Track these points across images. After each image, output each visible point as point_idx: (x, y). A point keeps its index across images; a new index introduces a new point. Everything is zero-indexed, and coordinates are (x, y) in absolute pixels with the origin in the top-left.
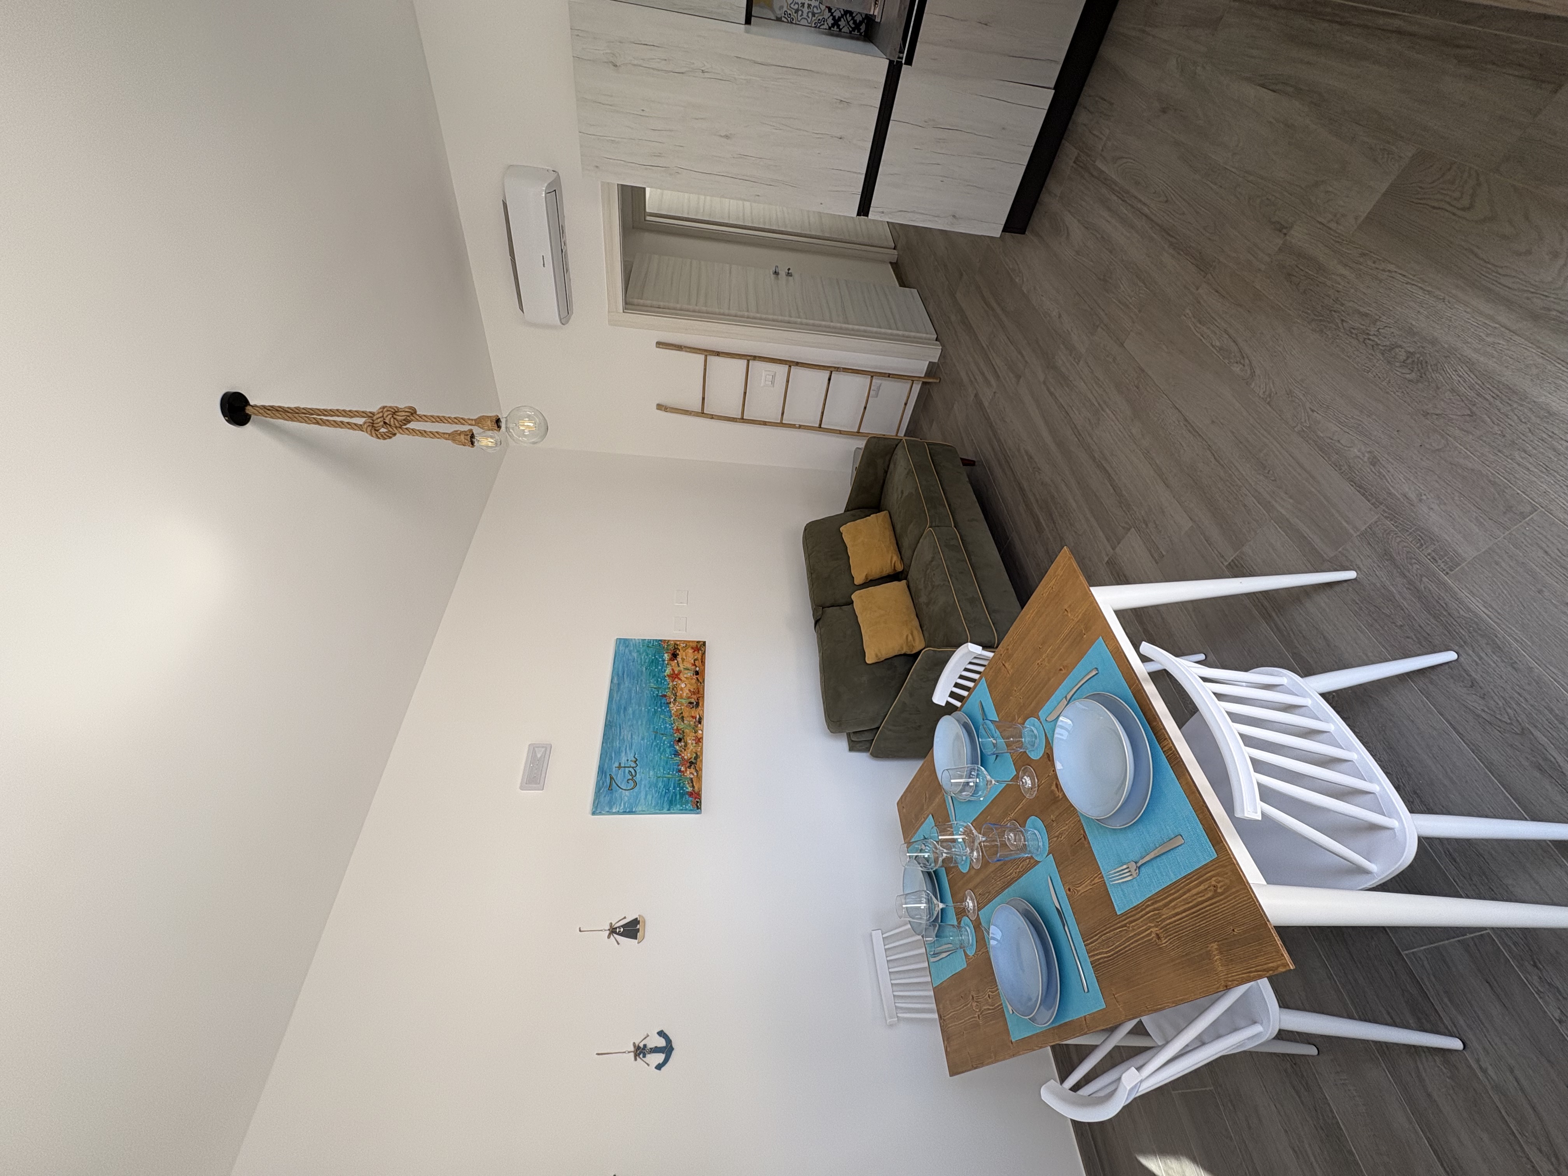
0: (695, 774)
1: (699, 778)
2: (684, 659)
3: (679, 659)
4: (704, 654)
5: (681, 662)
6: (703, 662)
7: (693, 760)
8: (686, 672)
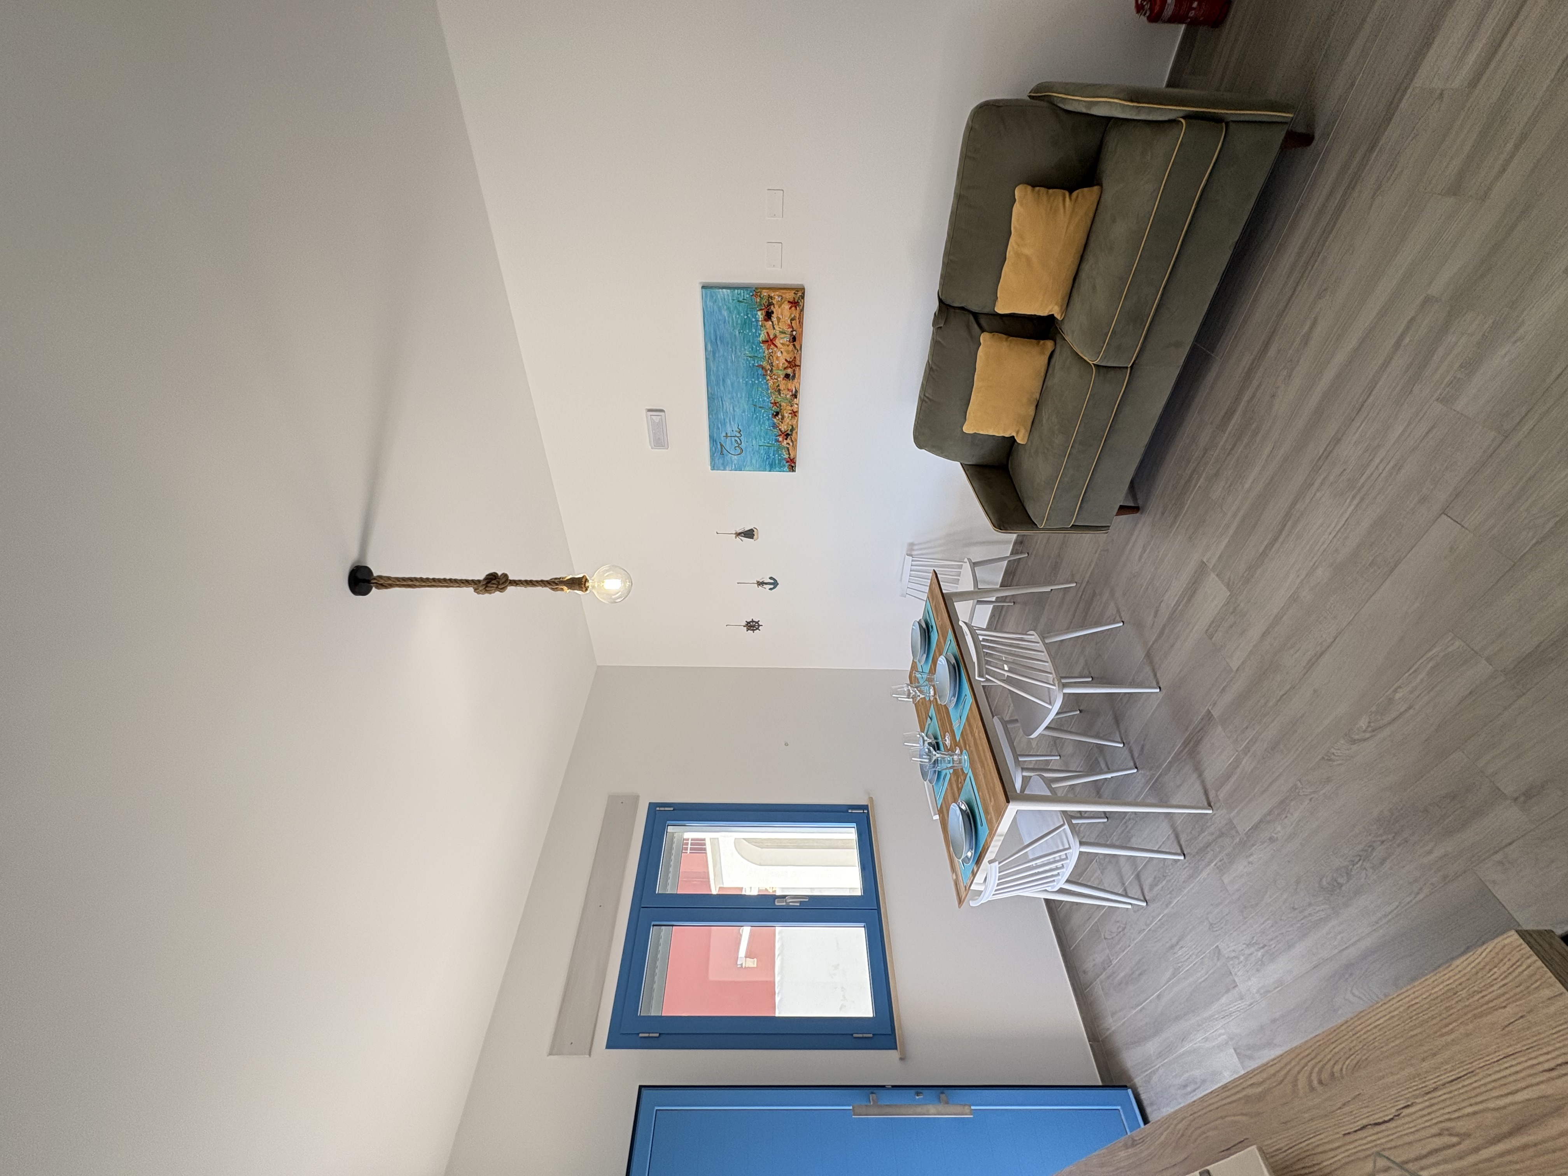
0: (791, 444)
1: (794, 447)
2: (780, 319)
3: (774, 319)
4: (802, 310)
5: (777, 323)
6: (801, 323)
7: (789, 432)
8: (783, 336)
